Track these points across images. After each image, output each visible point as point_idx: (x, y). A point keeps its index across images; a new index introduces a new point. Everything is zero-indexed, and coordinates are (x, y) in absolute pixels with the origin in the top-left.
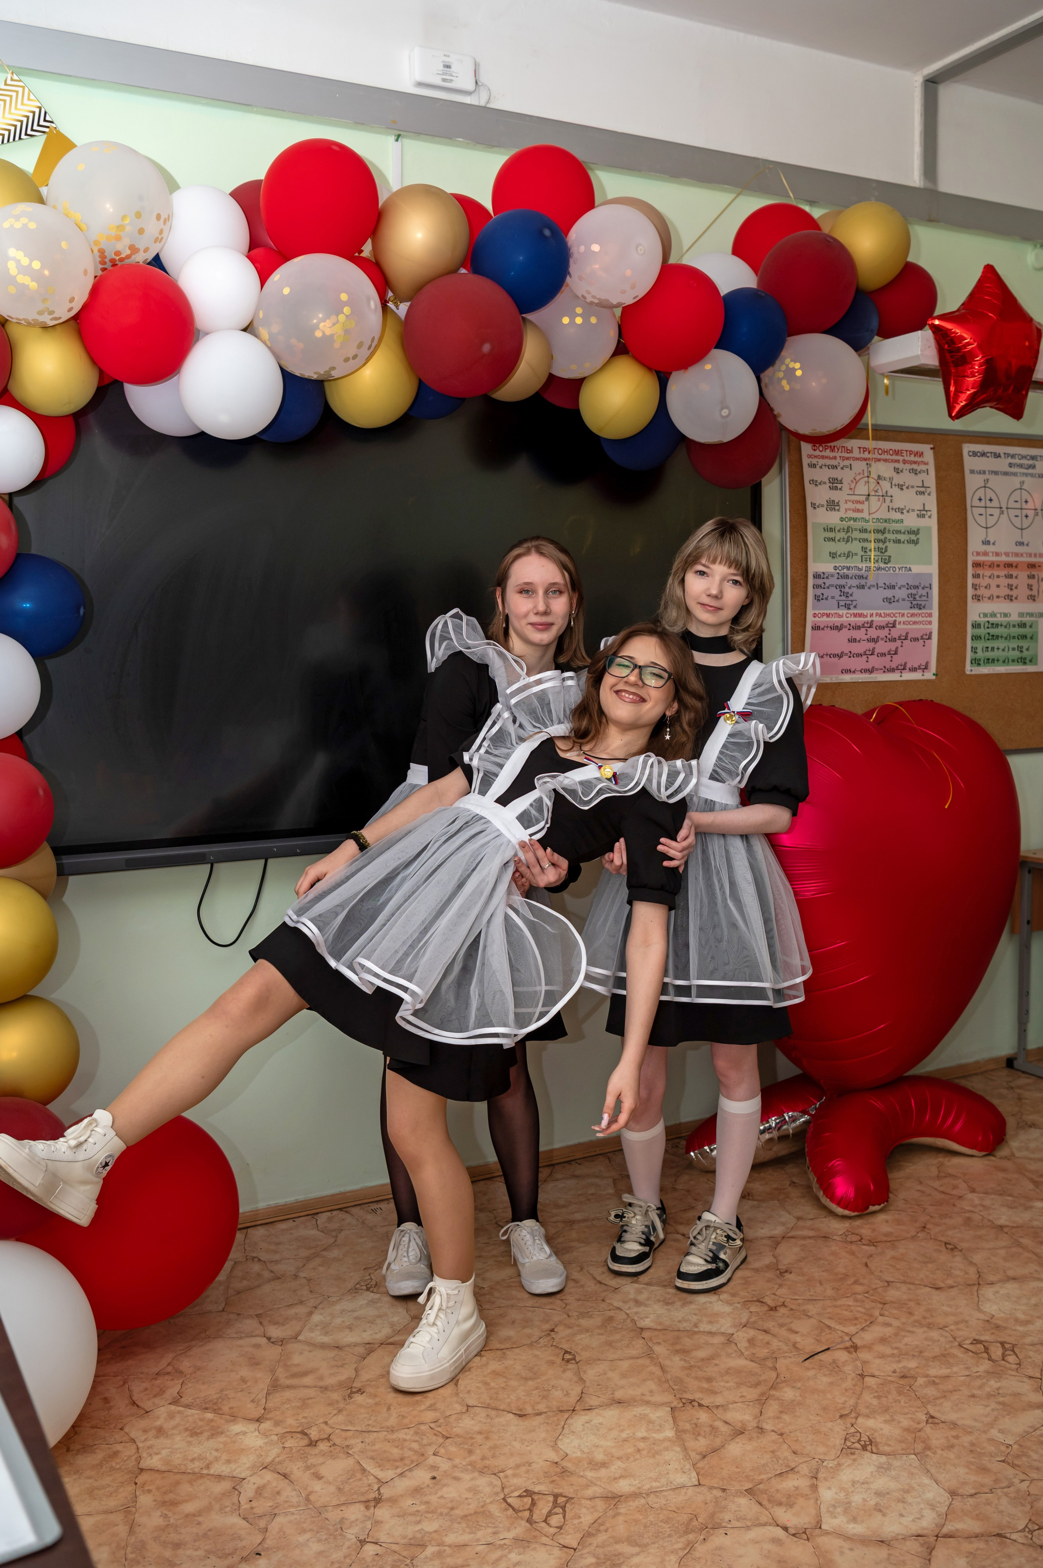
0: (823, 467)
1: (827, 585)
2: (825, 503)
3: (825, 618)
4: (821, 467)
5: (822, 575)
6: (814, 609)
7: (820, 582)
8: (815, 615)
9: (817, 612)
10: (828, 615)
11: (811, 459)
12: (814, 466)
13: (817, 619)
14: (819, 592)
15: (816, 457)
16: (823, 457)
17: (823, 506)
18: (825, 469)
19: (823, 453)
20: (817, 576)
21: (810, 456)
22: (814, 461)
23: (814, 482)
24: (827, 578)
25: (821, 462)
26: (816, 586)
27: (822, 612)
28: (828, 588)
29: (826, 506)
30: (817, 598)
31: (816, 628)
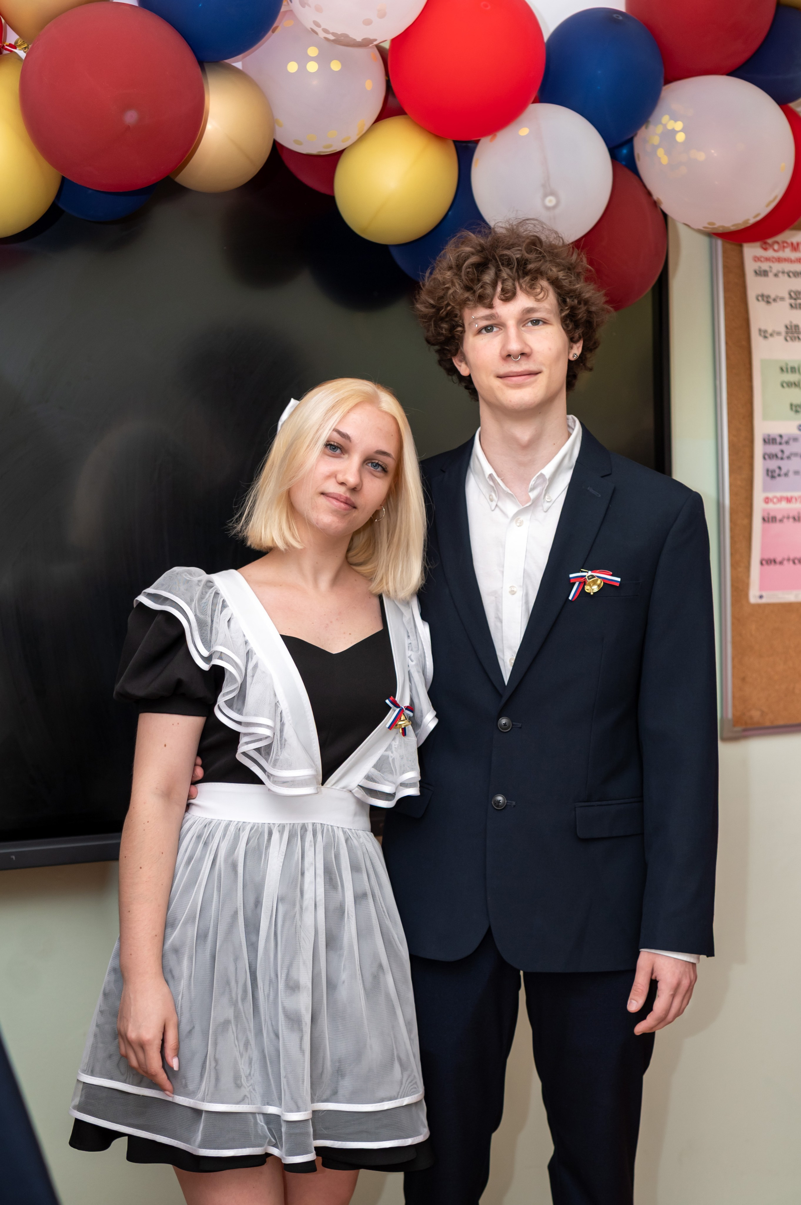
0: (780, 275)
1: (787, 453)
2: (783, 330)
3: (784, 505)
4: (776, 275)
5: (778, 439)
6: (765, 489)
7: (774, 449)
8: (767, 500)
9: (770, 495)
10: (789, 500)
11: (759, 264)
12: (765, 273)
13: (771, 506)
14: (773, 464)
15: (767, 259)
16: (779, 260)
17: (779, 334)
18: (783, 278)
19: (781, 254)
20: (769, 440)
21: (757, 259)
22: (765, 266)
23: (766, 299)
24: (787, 443)
25: (777, 267)
26: (767, 456)
27: (779, 494)
28: (789, 458)
29: (784, 334)
30: (771, 474)
31: (768, 519)
